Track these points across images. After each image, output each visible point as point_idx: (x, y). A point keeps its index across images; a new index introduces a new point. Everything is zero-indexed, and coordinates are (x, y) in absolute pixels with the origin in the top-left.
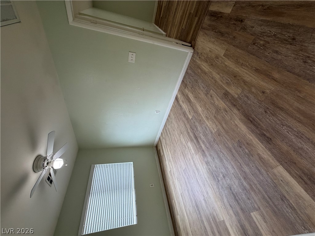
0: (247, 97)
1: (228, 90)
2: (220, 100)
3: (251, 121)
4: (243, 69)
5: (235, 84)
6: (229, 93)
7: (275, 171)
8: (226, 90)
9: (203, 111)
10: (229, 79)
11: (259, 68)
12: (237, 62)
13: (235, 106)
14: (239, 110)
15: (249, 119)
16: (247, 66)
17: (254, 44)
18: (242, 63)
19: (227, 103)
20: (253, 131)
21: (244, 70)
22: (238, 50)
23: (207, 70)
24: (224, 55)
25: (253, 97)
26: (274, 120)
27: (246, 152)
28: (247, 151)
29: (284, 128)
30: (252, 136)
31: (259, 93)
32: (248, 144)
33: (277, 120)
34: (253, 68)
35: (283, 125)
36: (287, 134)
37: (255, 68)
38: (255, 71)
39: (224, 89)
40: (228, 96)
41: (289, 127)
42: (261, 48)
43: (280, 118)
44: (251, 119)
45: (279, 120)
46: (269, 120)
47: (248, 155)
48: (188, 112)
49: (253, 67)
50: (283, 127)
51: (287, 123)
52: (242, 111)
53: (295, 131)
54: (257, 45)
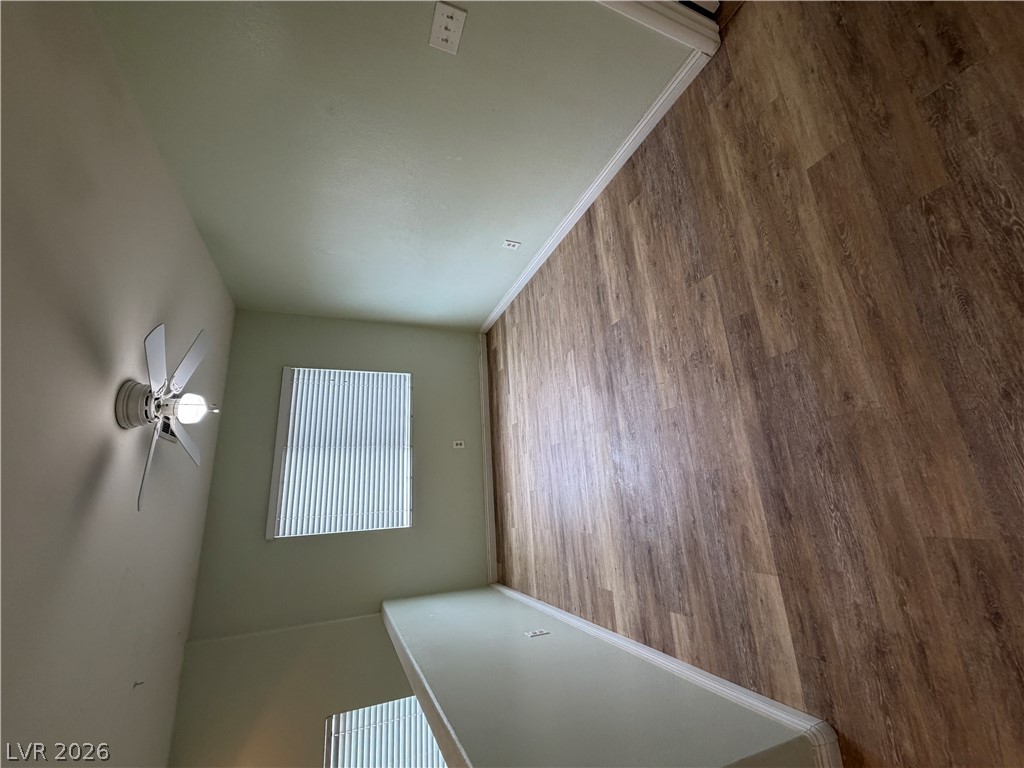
0: (799, 378)
1: (760, 314)
2: (722, 327)
3: (771, 446)
4: (837, 278)
5: (788, 310)
6: (757, 326)
7: (760, 578)
8: (754, 312)
9: (660, 327)
10: (779, 279)
11: (883, 314)
12: (836, 236)
13: (753, 376)
14: (758, 396)
15: (768, 438)
16: (856, 278)
17: (929, 211)
18: (849, 256)
19: (737, 354)
20: (761, 472)
21: (841, 286)
22: (867, 191)
23: (728, 187)
24: (811, 171)
25: (812, 388)
26: (824, 482)
27: (719, 505)
28: (723, 504)
29: (833, 515)
30: (753, 482)
31: (835, 389)
32: (733, 492)
33: (832, 489)
34: (868, 300)
35: (836, 506)
36: (833, 530)
37: (875, 304)
38: (869, 312)
39: (749, 301)
40: (749, 335)
41: (846, 519)
42: (939, 246)
43: (843, 488)
44: (775, 444)
45: (837, 492)
46: (815, 475)
47: (721, 514)
48: (614, 295)
49: (870, 297)
50: (833, 511)
51: (848, 509)
52: (762, 407)
53: (852, 536)
54: (933, 223)
